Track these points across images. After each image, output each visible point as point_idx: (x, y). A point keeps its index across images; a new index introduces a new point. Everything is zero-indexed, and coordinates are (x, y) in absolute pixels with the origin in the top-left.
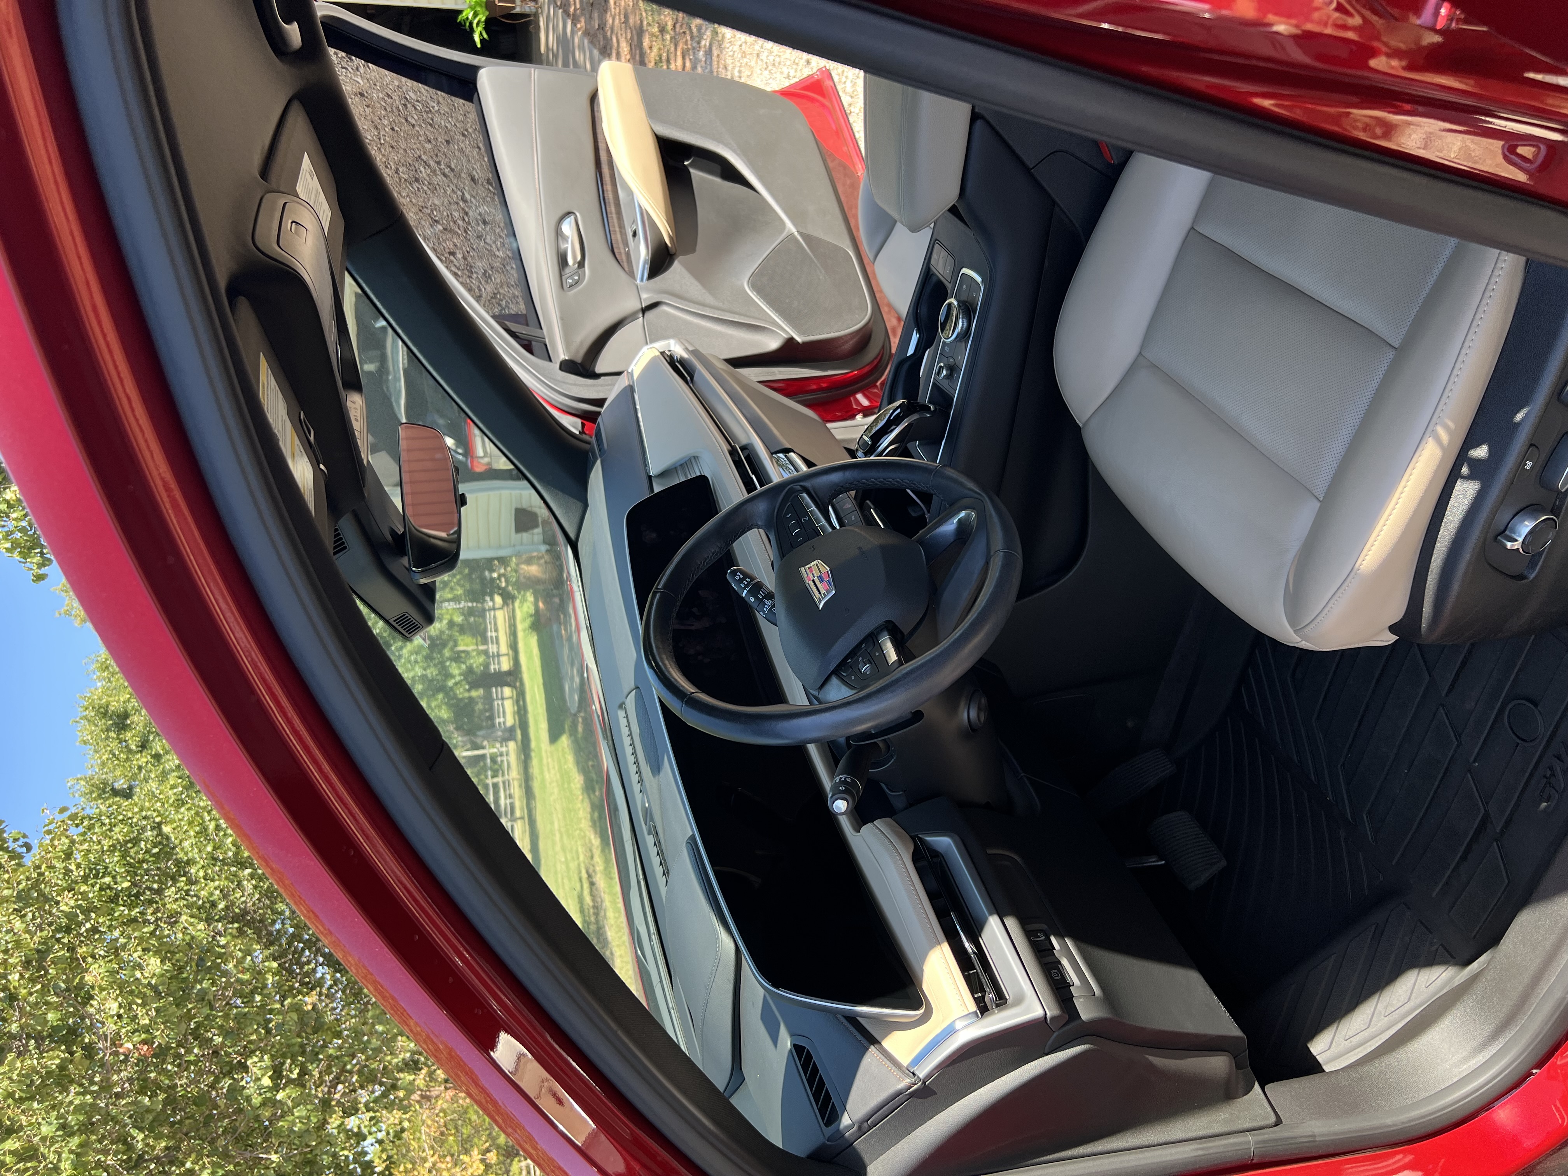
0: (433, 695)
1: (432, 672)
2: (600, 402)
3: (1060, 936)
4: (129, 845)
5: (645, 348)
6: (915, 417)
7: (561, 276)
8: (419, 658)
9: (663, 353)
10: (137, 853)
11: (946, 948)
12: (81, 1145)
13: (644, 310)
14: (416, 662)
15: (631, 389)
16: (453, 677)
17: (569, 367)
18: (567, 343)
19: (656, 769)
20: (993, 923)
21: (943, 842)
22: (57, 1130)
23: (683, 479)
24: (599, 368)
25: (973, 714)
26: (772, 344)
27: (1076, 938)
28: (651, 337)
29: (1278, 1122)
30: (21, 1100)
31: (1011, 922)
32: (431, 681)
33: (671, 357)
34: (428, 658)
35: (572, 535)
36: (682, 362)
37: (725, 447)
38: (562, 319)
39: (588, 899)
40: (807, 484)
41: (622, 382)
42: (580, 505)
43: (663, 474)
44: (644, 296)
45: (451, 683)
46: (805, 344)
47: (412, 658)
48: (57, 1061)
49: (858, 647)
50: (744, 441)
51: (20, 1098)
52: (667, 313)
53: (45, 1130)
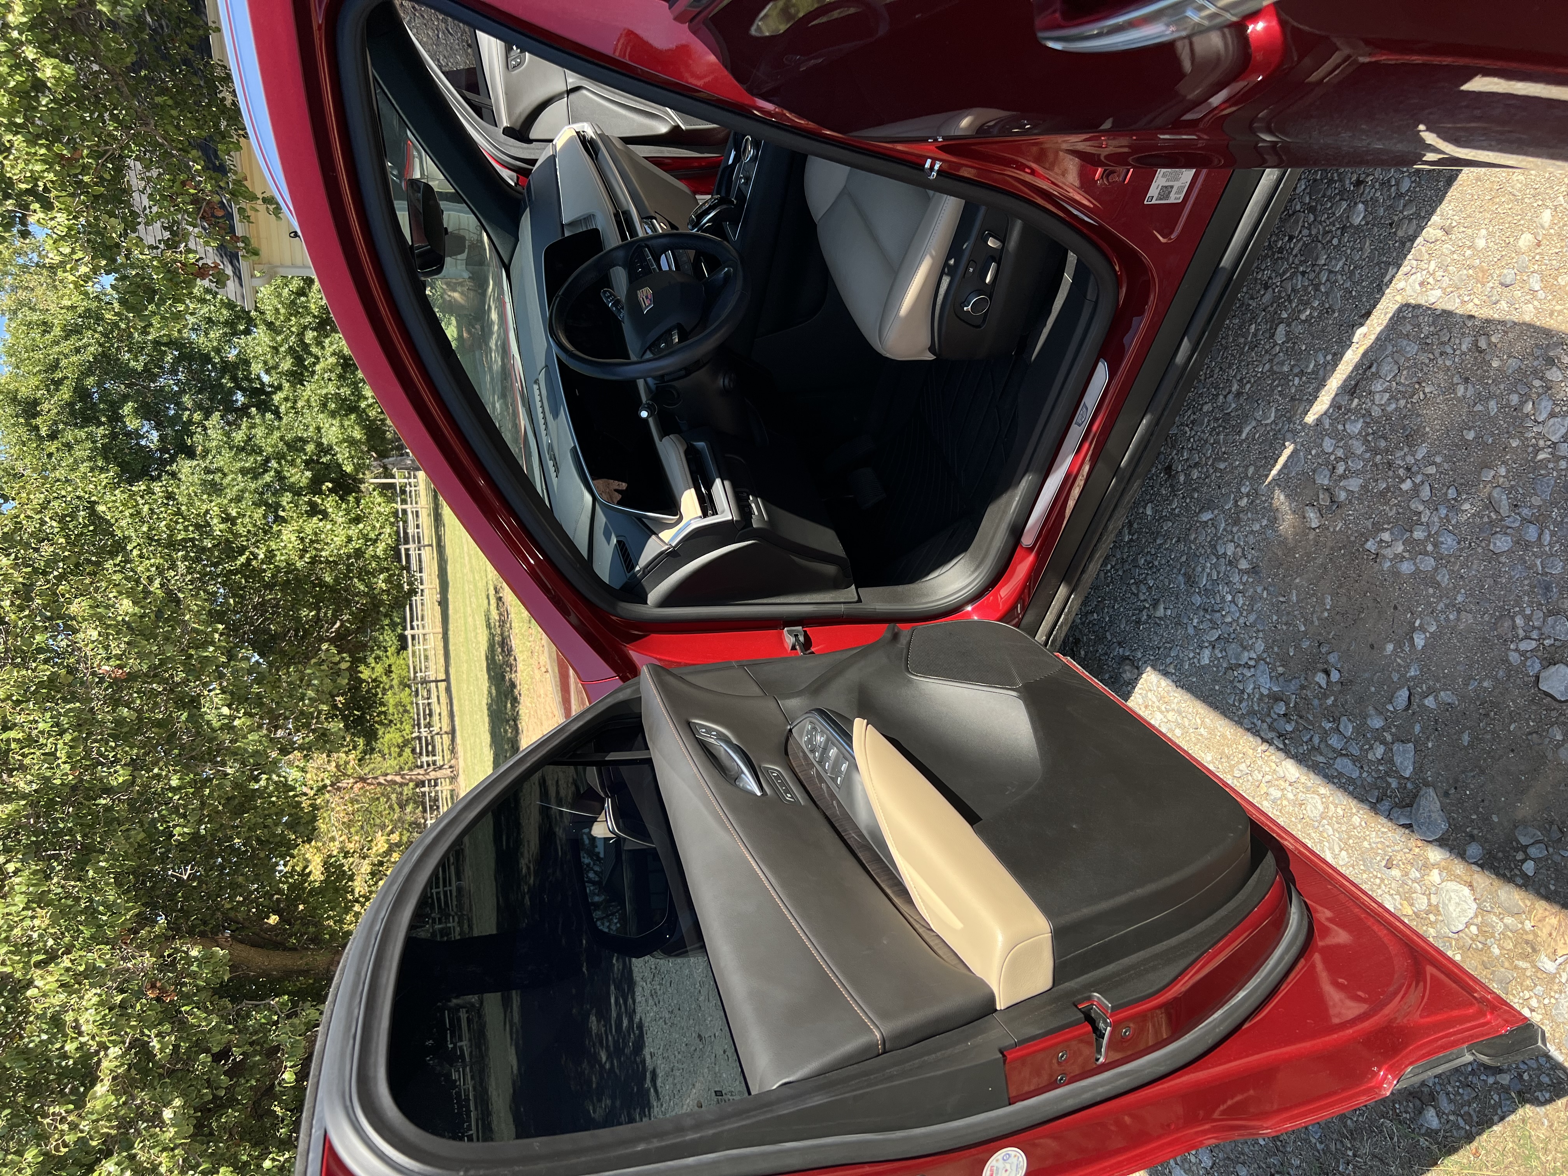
0: (346, 415)
1: (345, 391)
2: (533, 162)
3: (755, 496)
4: (68, 519)
5: (566, 128)
6: (724, 207)
7: (507, 58)
8: (333, 376)
9: (578, 133)
10: (76, 527)
11: (693, 490)
12: (72, 740)
13: (570, 92)
14: (330, 380)
15: (554, 157)
16: (366, 399)
17: (508, 131)
18: (510, 114)
19: (556, 415)
20: (718, 481)
21: (701, 445)
22: (52, 726)
23: (585, 229)
24: (533, 135)
25: (726, 381)
26: (663, 129)
27: (762, 499)
28: (573, 119)
29: (859, 601)
30: (18, 702)
31: (727, 483)
32: (346, 399)
33: (584, 137)
34: (341, 377)
35: (506, 261)
36: (592, 142)
37: (612, 210)
38: (506, 94)
39: (495, 615)
40: (649, 243)
41: (549, 151)
42: (513, 239)
43: (571, 224)
44: (570, 80)
45: (363, 405)
46: (688, 131)
47: (326, 375)
48: (48, 673)
49: (662, 335)
50: (626, 208)
51: (18, 700)
52: (586, 96)
53: (41, 726)
